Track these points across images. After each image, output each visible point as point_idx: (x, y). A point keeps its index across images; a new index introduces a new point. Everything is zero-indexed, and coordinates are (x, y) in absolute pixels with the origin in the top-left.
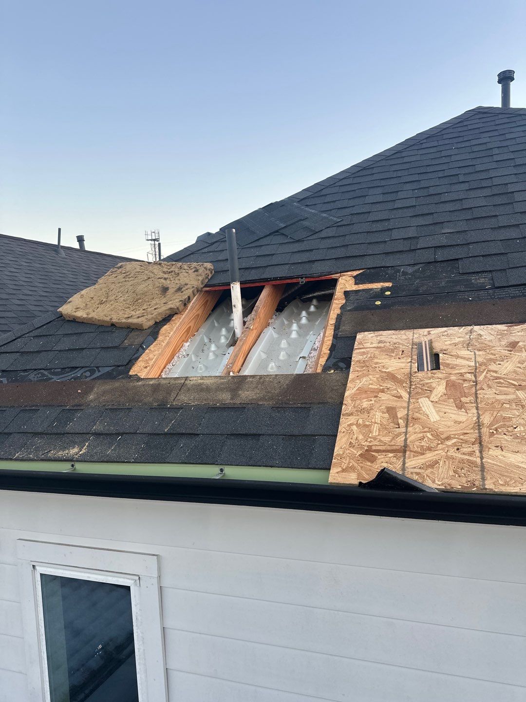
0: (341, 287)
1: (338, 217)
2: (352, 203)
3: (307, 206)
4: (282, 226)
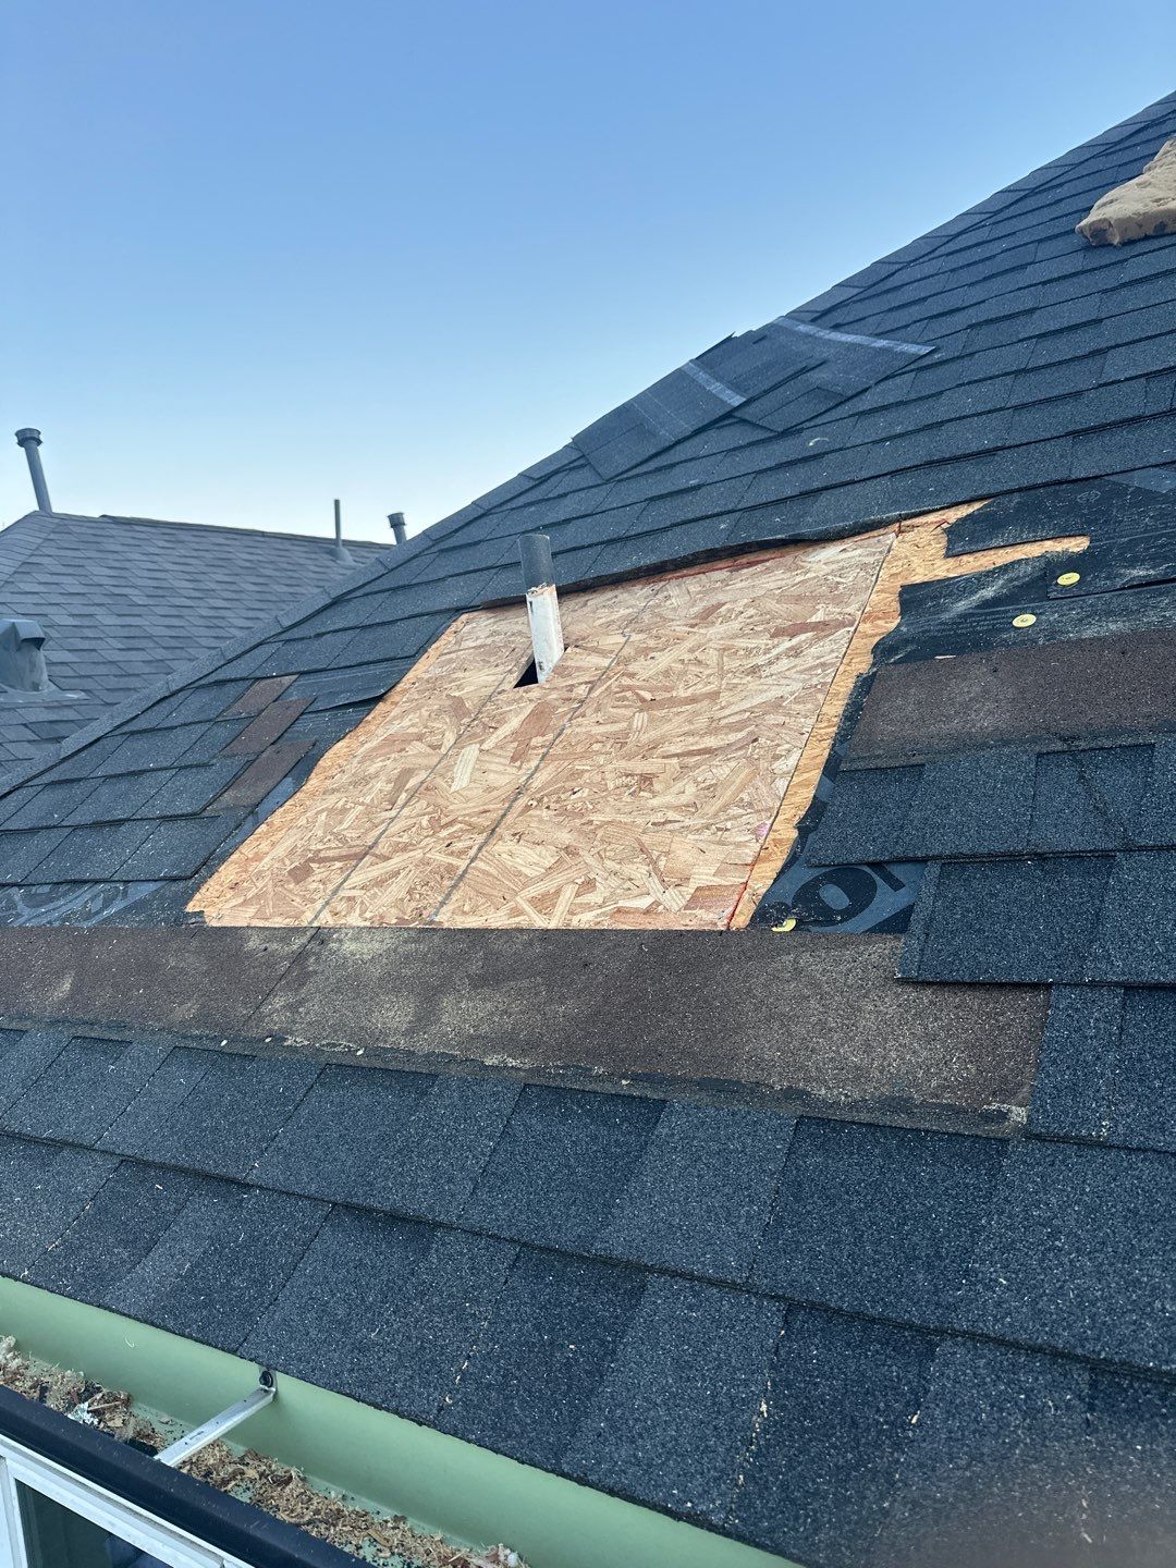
0: (894, 570)
3: (836, 327)
4: (737, 400)
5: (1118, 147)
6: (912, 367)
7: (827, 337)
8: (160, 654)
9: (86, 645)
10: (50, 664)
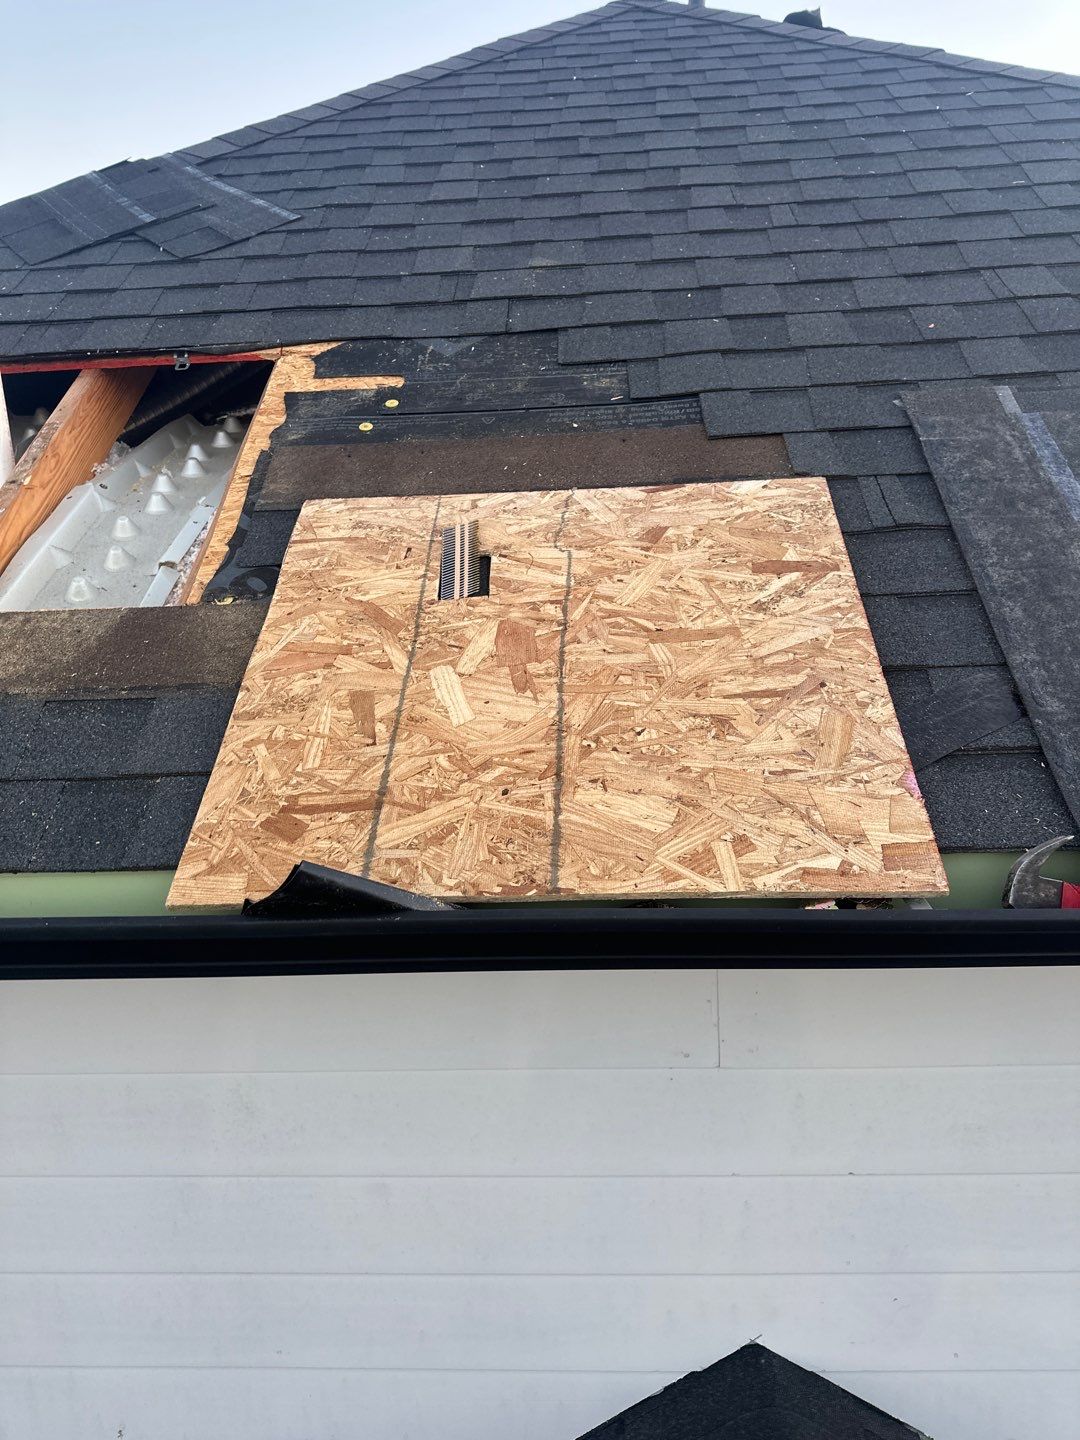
0: (279, 382)
1: (293, 211)
2: (329, 180)
3: (219, 176)
4: (147, 218)
6: (284, 228)
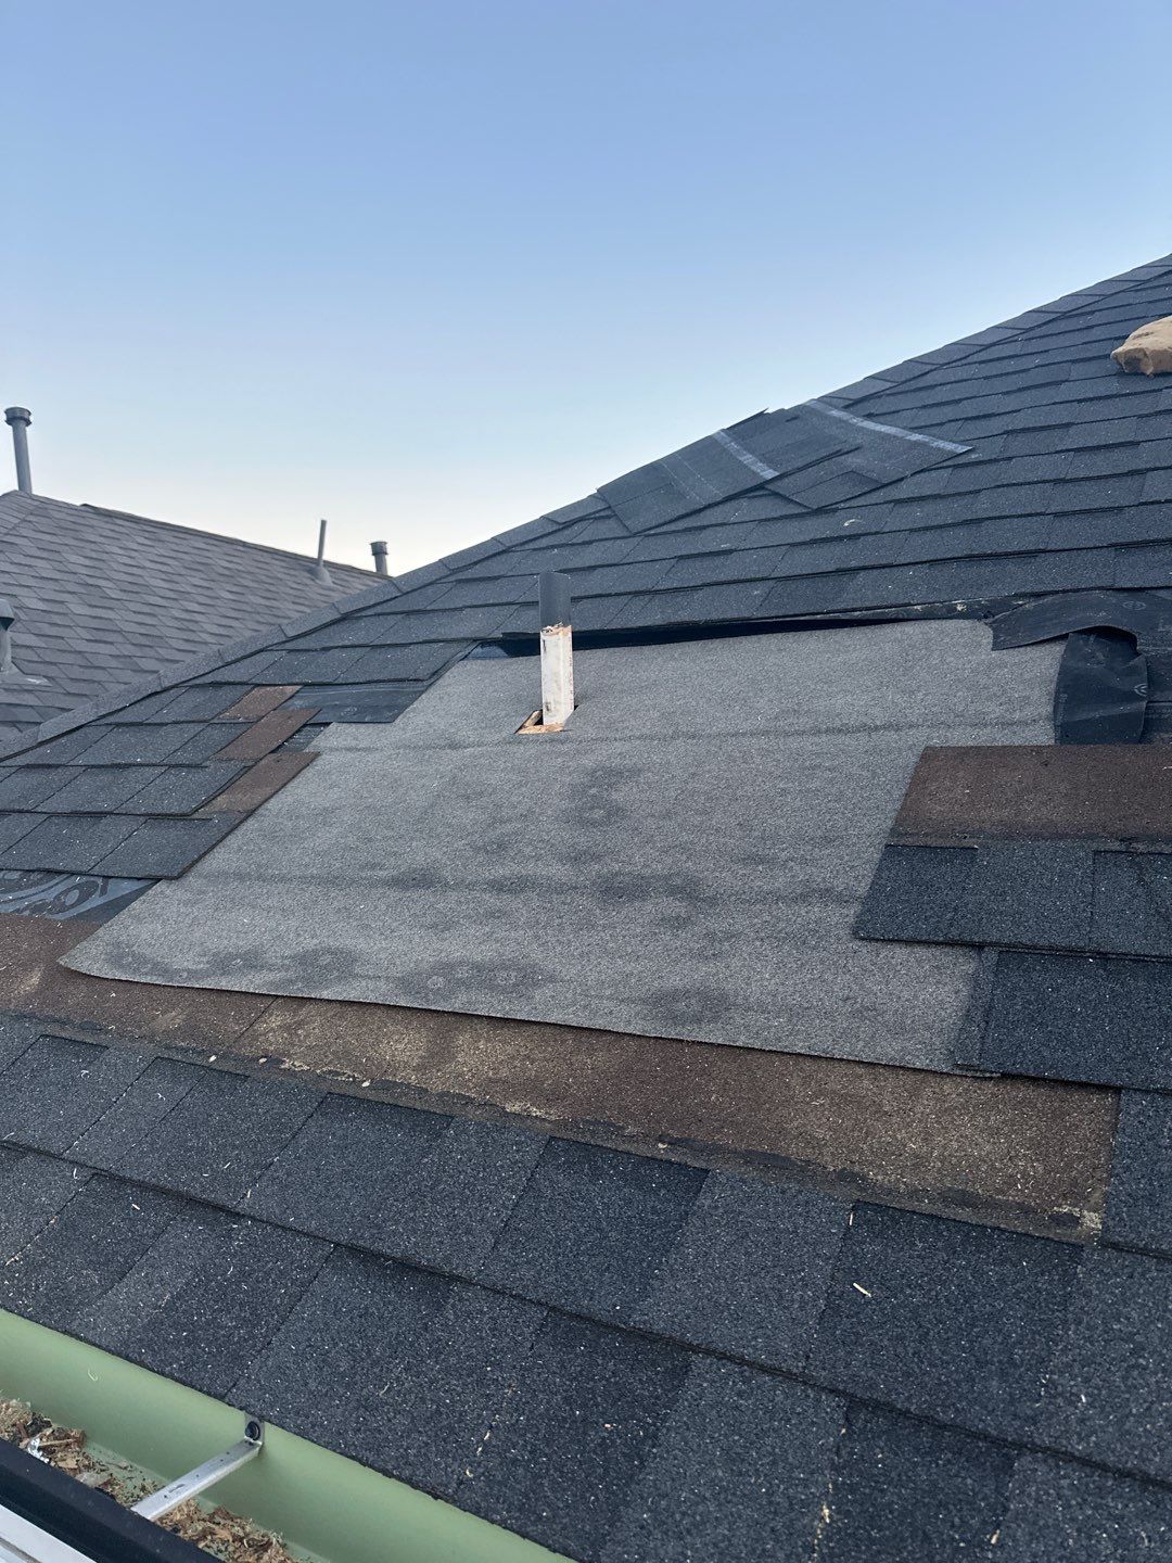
1: (962, 442)
3: (869, 416)
4: (769, 474)
5: (1147, 285)
6: (949, 463)
7: (860, 424)
8: (128, 650)
9: (54, 631)
10: (15, 646)
